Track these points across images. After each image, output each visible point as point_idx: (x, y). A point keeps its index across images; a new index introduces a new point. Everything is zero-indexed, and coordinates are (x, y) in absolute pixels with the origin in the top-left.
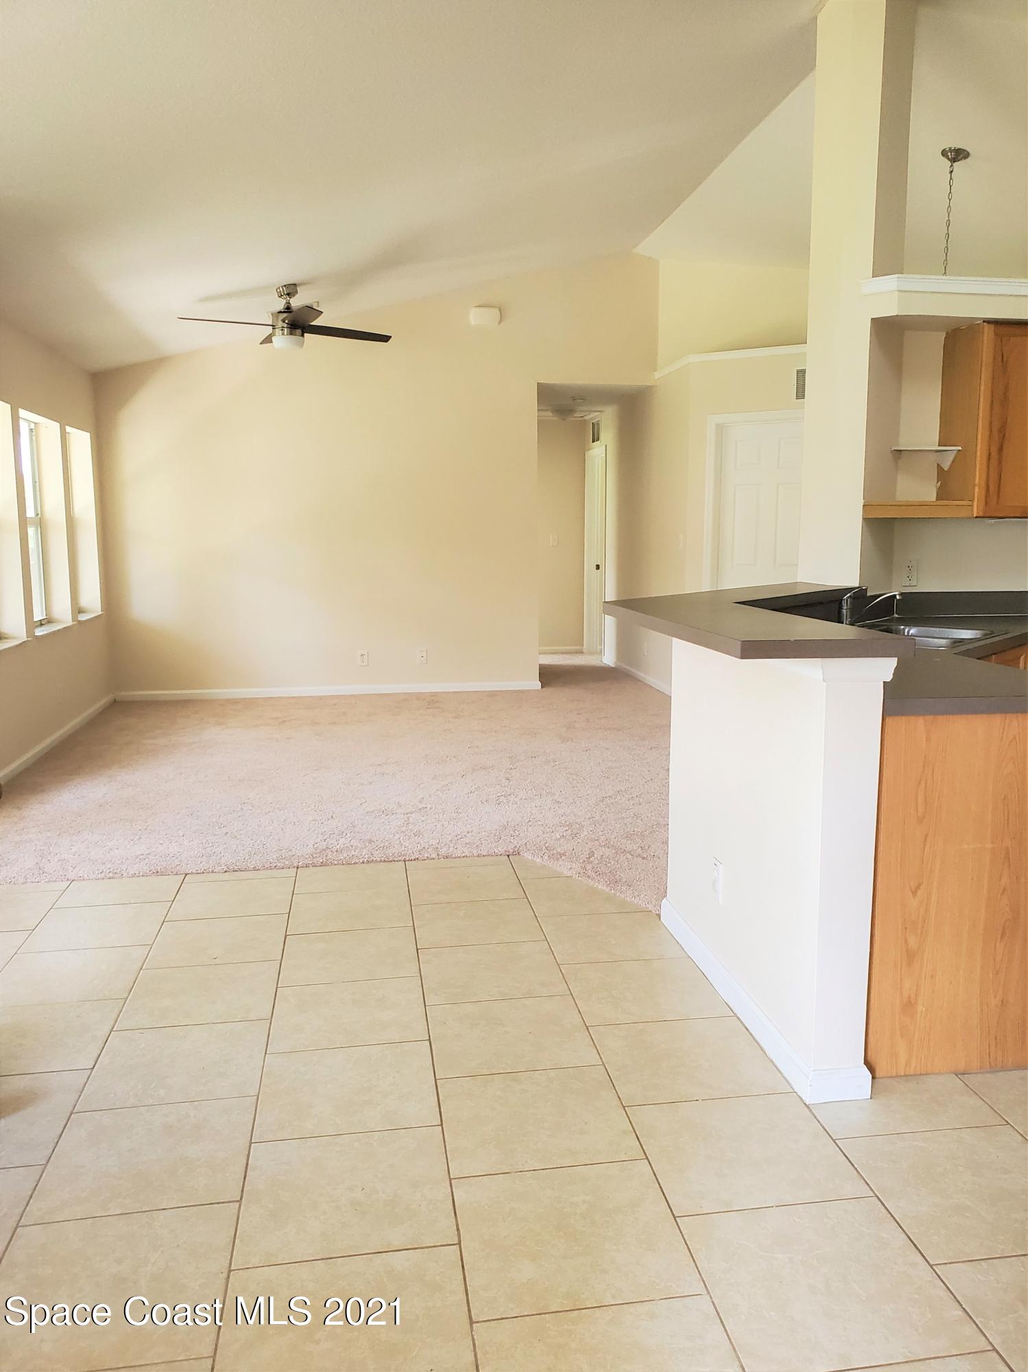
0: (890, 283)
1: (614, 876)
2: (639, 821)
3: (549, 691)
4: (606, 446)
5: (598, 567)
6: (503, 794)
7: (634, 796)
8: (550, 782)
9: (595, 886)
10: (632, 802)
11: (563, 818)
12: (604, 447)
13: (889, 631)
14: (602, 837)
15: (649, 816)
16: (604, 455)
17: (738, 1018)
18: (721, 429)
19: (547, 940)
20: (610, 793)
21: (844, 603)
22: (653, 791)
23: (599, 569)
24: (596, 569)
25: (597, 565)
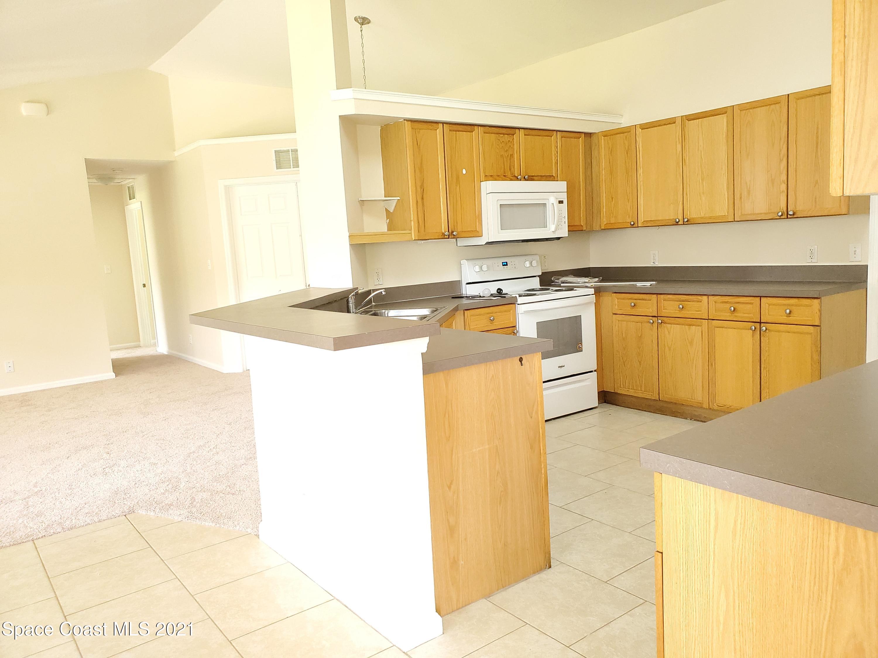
0: (348, 93)
1: (216, 513)
2: (221, 466)
3: (122, 378)
4: (141, 202)
5: (144, 285)
6: (107, 466)
7: (212, 447)
8: (143, 449)
9: (202, 524)
10: (212, 453)
11: (162, 476)
12: (140, 202)
13: (375, 314)
14: (197, 485)
15: (227, 460)
16: (140, 208)
17: (338, 600)
18: (228, 189)
19: (177, 577)
20: (193, 449)
21: (350, 300)
22: (224, 441)
23: (145, 287)
24: (143, 287)
25: (143, 284)
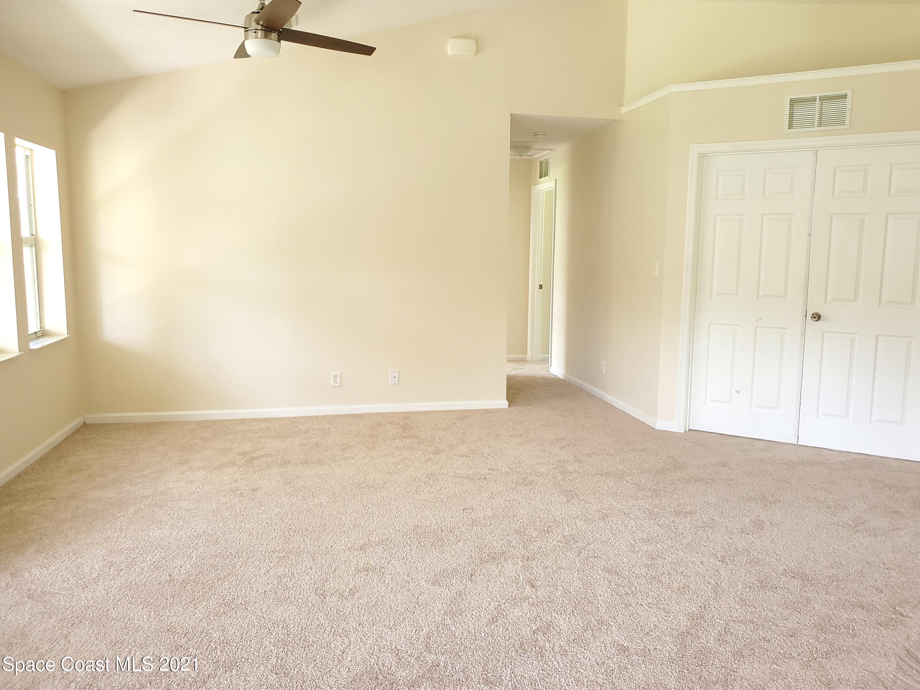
3: (516, 410)
5: (541, 287)
12: (554, 180)
16: (554, 188)
18: (702, 158)
23: (541, 288)
24: (540, 289)
25: (540, 285)
